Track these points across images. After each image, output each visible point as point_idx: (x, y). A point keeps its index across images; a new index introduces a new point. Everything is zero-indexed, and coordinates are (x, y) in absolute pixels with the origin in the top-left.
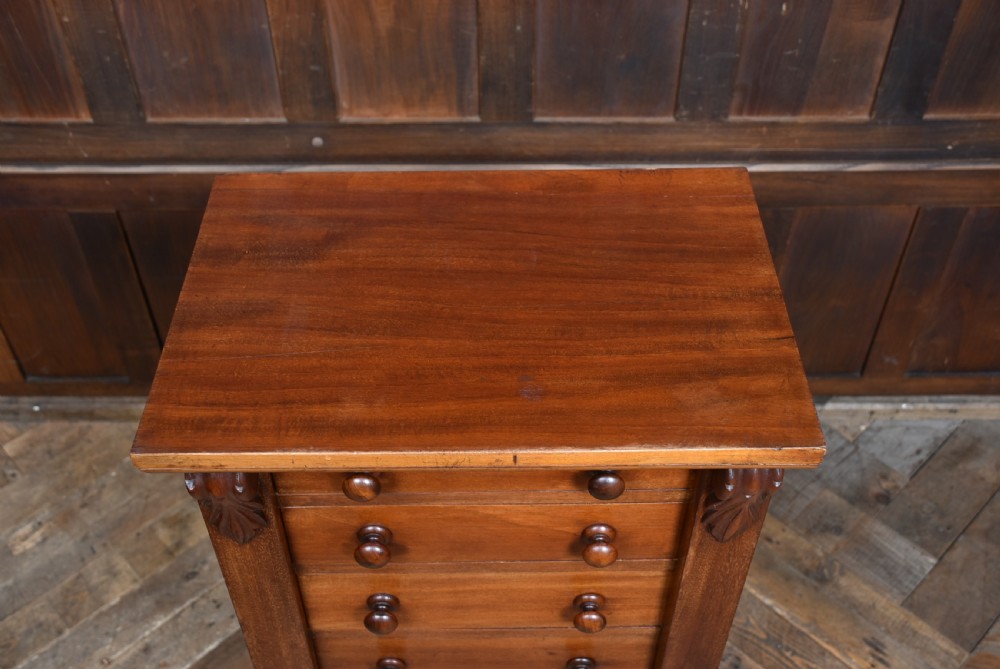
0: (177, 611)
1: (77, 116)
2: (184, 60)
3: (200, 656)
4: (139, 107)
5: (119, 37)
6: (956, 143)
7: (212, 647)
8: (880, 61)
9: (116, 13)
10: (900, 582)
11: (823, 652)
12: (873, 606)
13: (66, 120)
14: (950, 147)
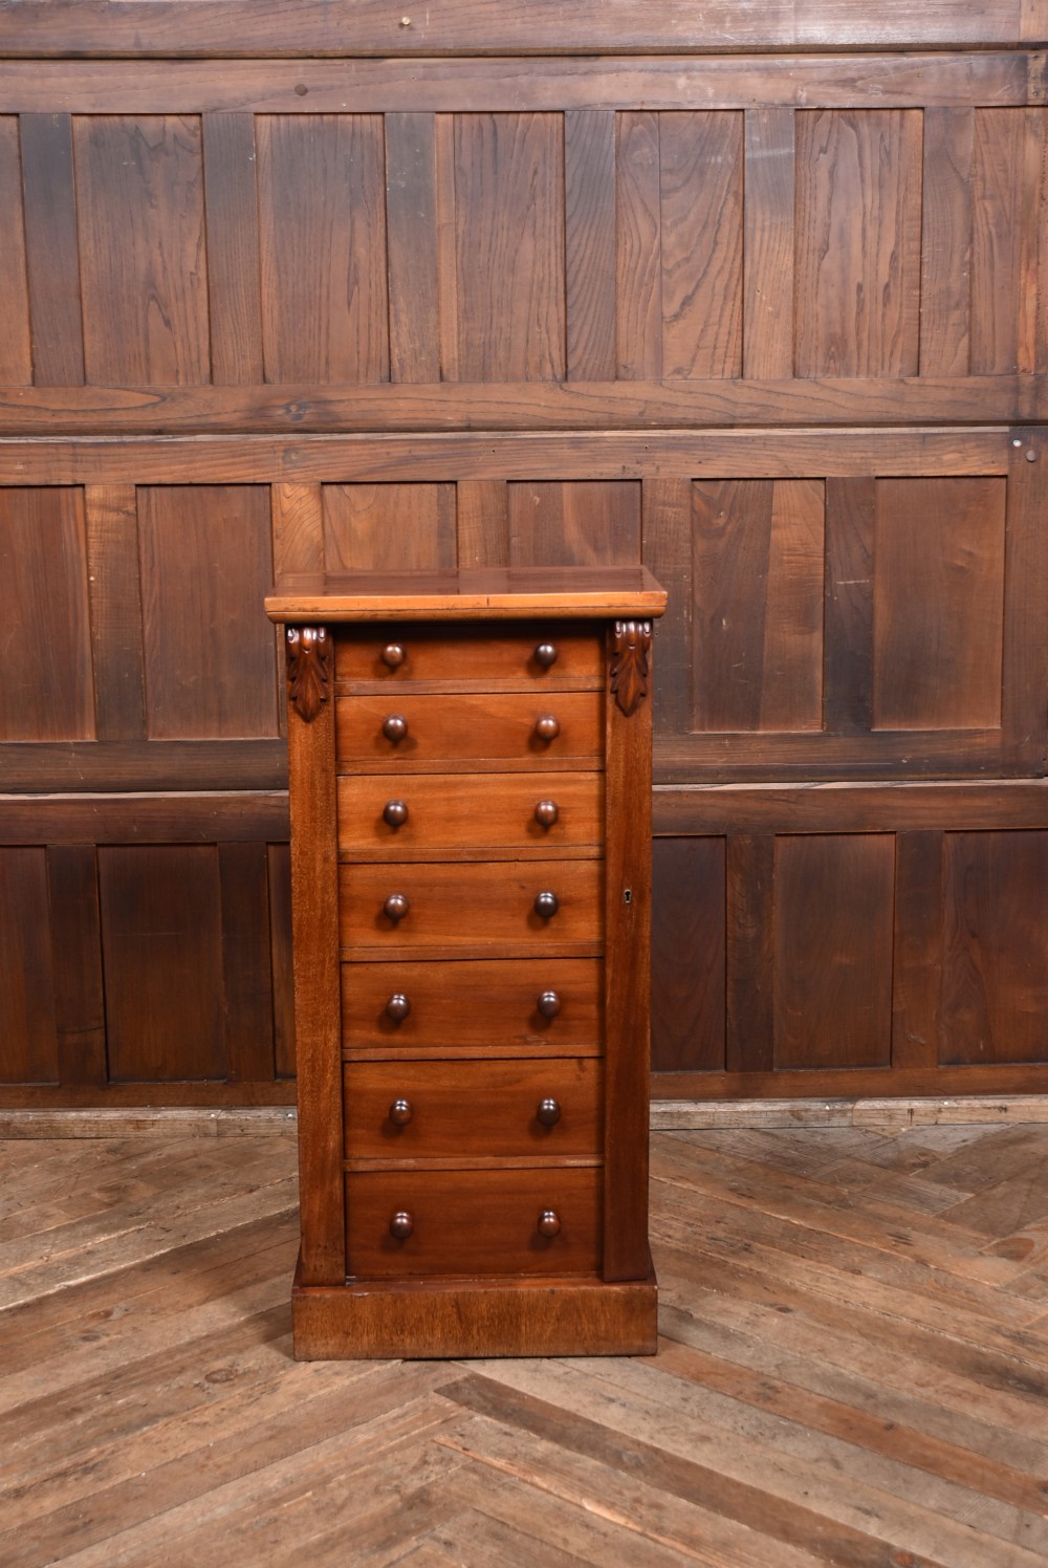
0: (122, 1233)
1: (82, 738)
2: (193, 679)
3: (151, 1256)
4: (145, 724)
5: (141, 654)
6: (909, 756)
7: (162, 1252)
8: (819, 674)
9: (143, 631)
10: (933, 1206)
11: (842, 1241)
12: (901, 1218)
13: (71, 741)
14: (905, 761)
